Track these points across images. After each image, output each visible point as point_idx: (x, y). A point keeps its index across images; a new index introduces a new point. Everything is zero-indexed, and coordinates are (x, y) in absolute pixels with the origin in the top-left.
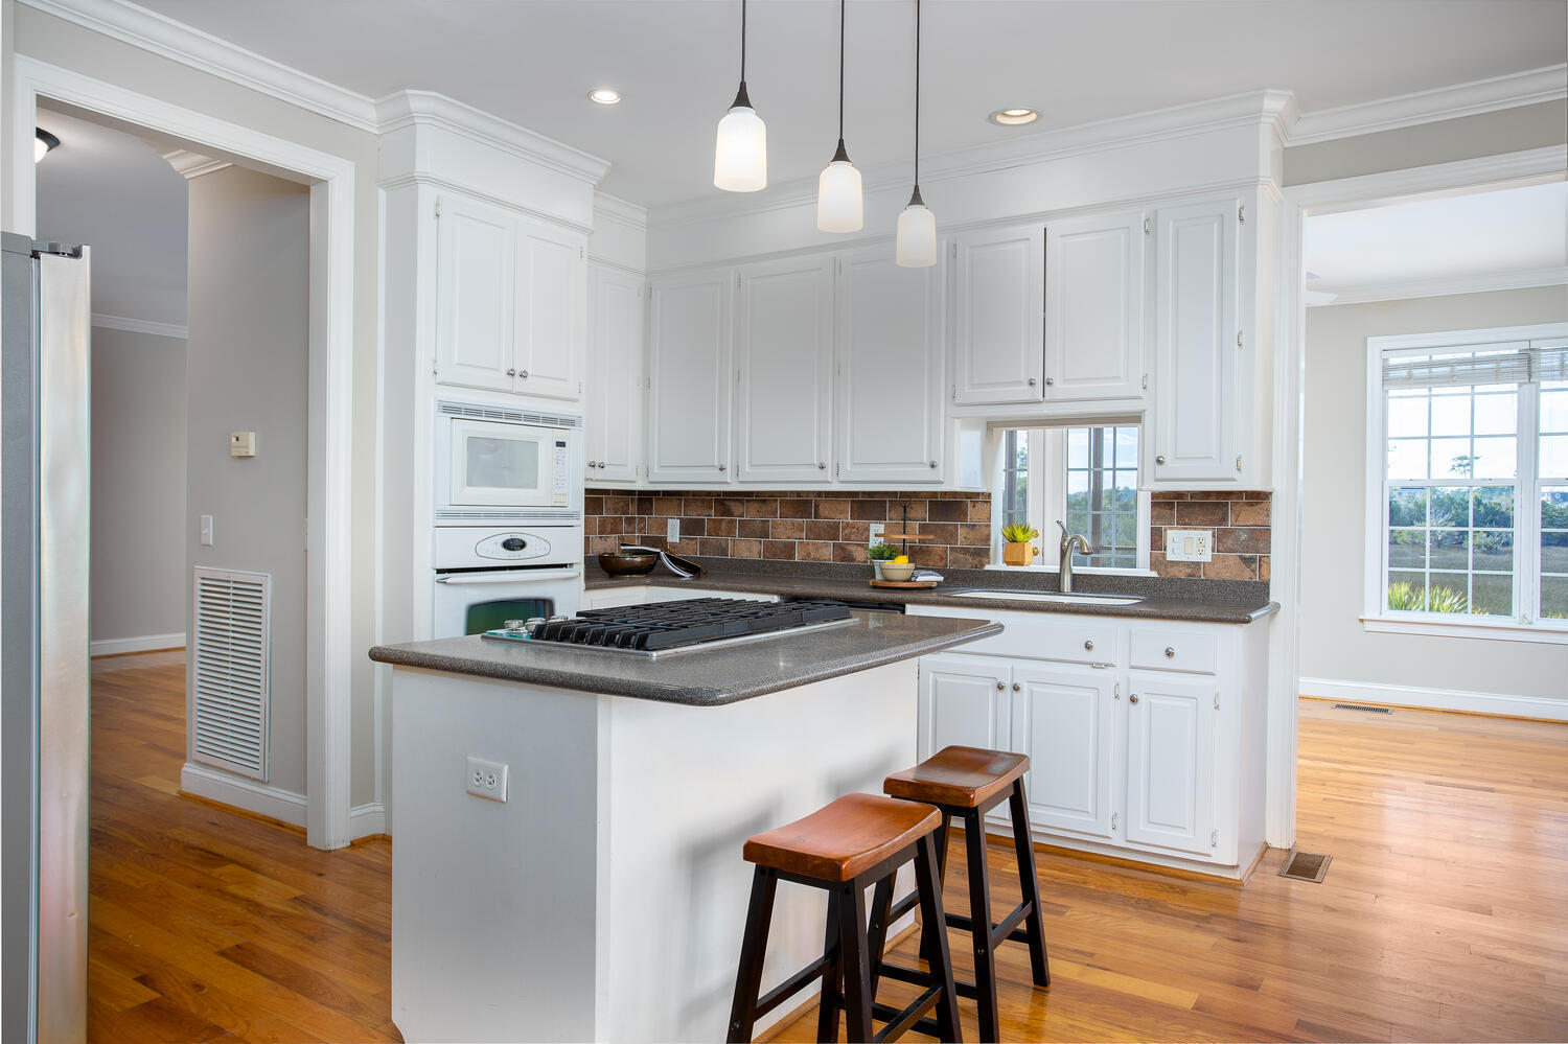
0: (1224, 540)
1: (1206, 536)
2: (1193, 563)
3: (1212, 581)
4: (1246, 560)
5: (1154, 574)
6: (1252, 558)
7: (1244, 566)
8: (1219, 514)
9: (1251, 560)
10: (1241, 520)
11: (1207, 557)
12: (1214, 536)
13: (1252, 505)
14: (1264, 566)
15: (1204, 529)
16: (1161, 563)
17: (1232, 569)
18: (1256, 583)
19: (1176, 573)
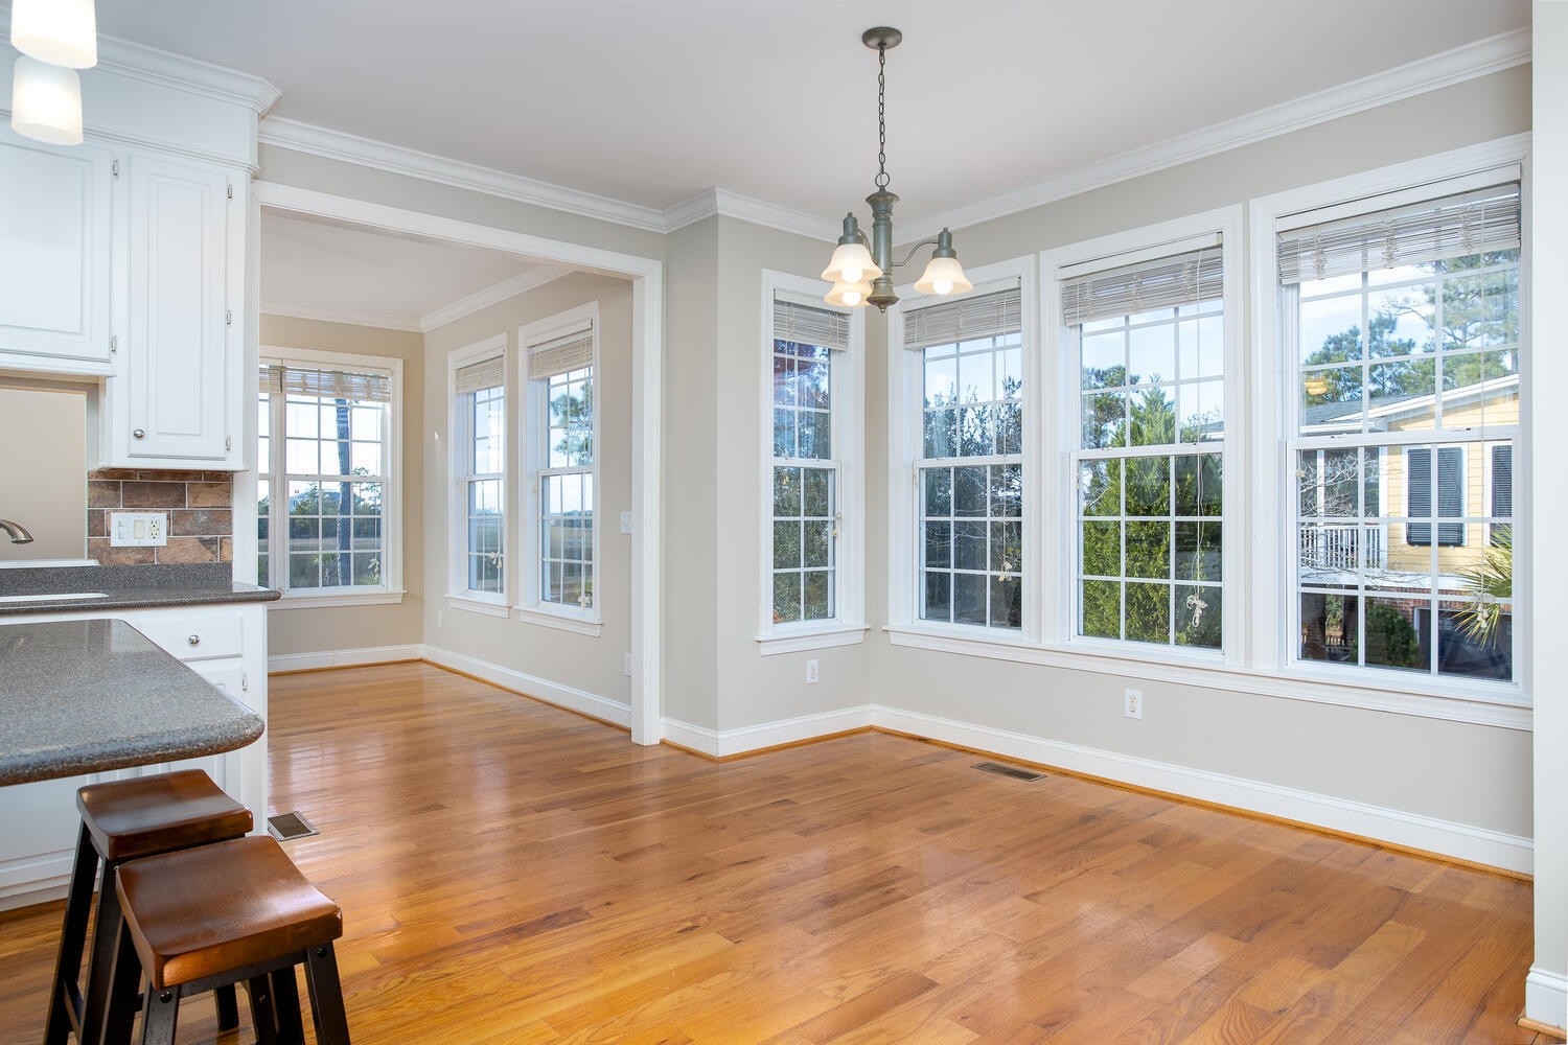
0: (182, 523)
1: (161, 518)
2: (144, 548)
3: (168, 566)
4: (204, 542)
5: (93, 563)
6: (211, 540)
7: (204, 548)
8: (174, 496)
9: (213, 542)
10: (199, 503)
11: (161, 540)
12: (169, 519)
13: (211, 486)
14: (225, 547)
15: (156, 511)
16: (103, 550)
17: (190, 552)
18: (217, 564)
19: (122, 559)
